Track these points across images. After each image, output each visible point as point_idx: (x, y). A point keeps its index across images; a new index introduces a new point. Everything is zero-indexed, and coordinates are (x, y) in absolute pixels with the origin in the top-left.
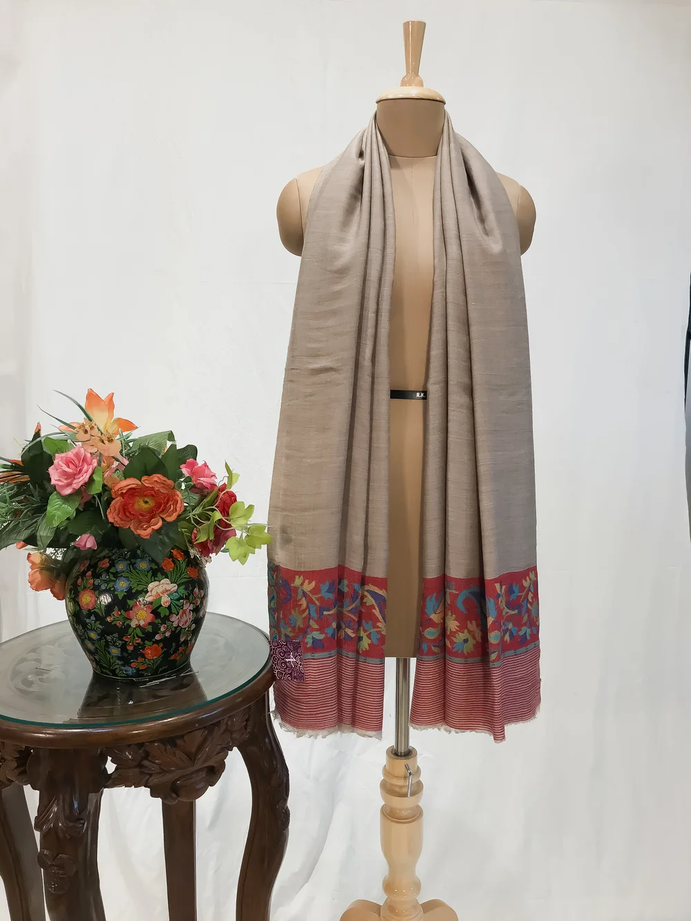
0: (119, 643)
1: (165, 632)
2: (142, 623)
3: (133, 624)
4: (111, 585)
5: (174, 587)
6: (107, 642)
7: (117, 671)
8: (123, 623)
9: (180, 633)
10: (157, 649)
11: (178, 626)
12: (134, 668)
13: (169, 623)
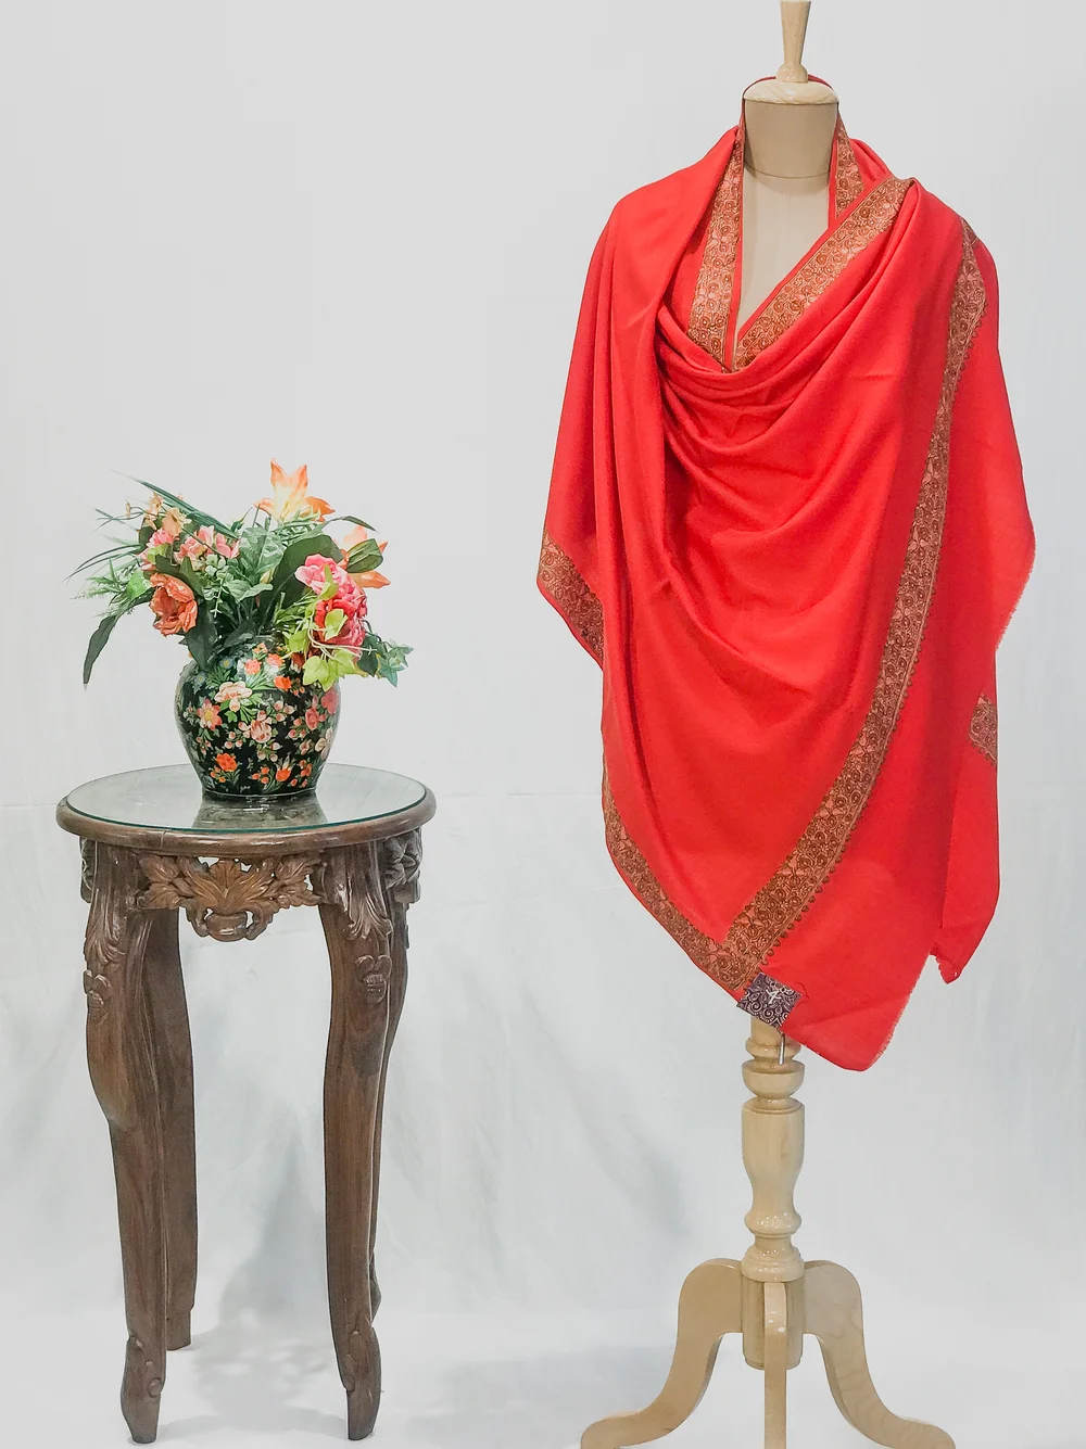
1: (233, 742)
2: (210, 725)
3: (202, 724)
5: (248, 692)
8: (194, 721)
9: (254, 748)
10: (229, 760)
11: (251, 738)
12: (214, 779)
13: (238, 732)
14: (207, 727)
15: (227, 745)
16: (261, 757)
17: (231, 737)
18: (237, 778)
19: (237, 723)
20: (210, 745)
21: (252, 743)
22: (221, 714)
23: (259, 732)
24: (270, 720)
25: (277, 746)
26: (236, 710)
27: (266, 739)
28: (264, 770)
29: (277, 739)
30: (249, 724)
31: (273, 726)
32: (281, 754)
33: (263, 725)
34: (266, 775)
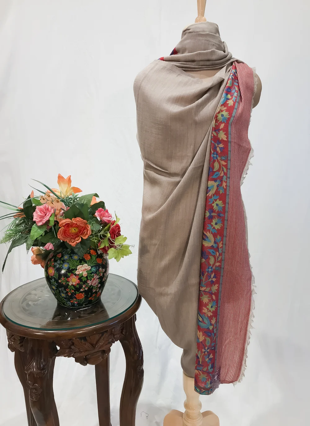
0: (65, 292)
3: (70, 284)
4: (61, 266)
5: (89, 268)
6: (59, 291)
8: (66, 283)
9: (92, 288)
10: (81, 295)
11: (91, 285)
12: (72, 303)
13: (87, 284)
14: (73, 285)
15: (81, 290)
16: (94, 291)
17: (84, 287)
18: (83, 301)
19: (87, 280)
20: (73, 291)
21: (92, 287)
22: (80, 279)
23: (94, 282)
25: (99, 285)
26: (86, 275)
27: (96, 284)
28: (94, 295)
29: (99, 283)
30: (91, 280)
31: (99, 278)
32: (99, 287)
33: (96, 279)
34: (94, 297)
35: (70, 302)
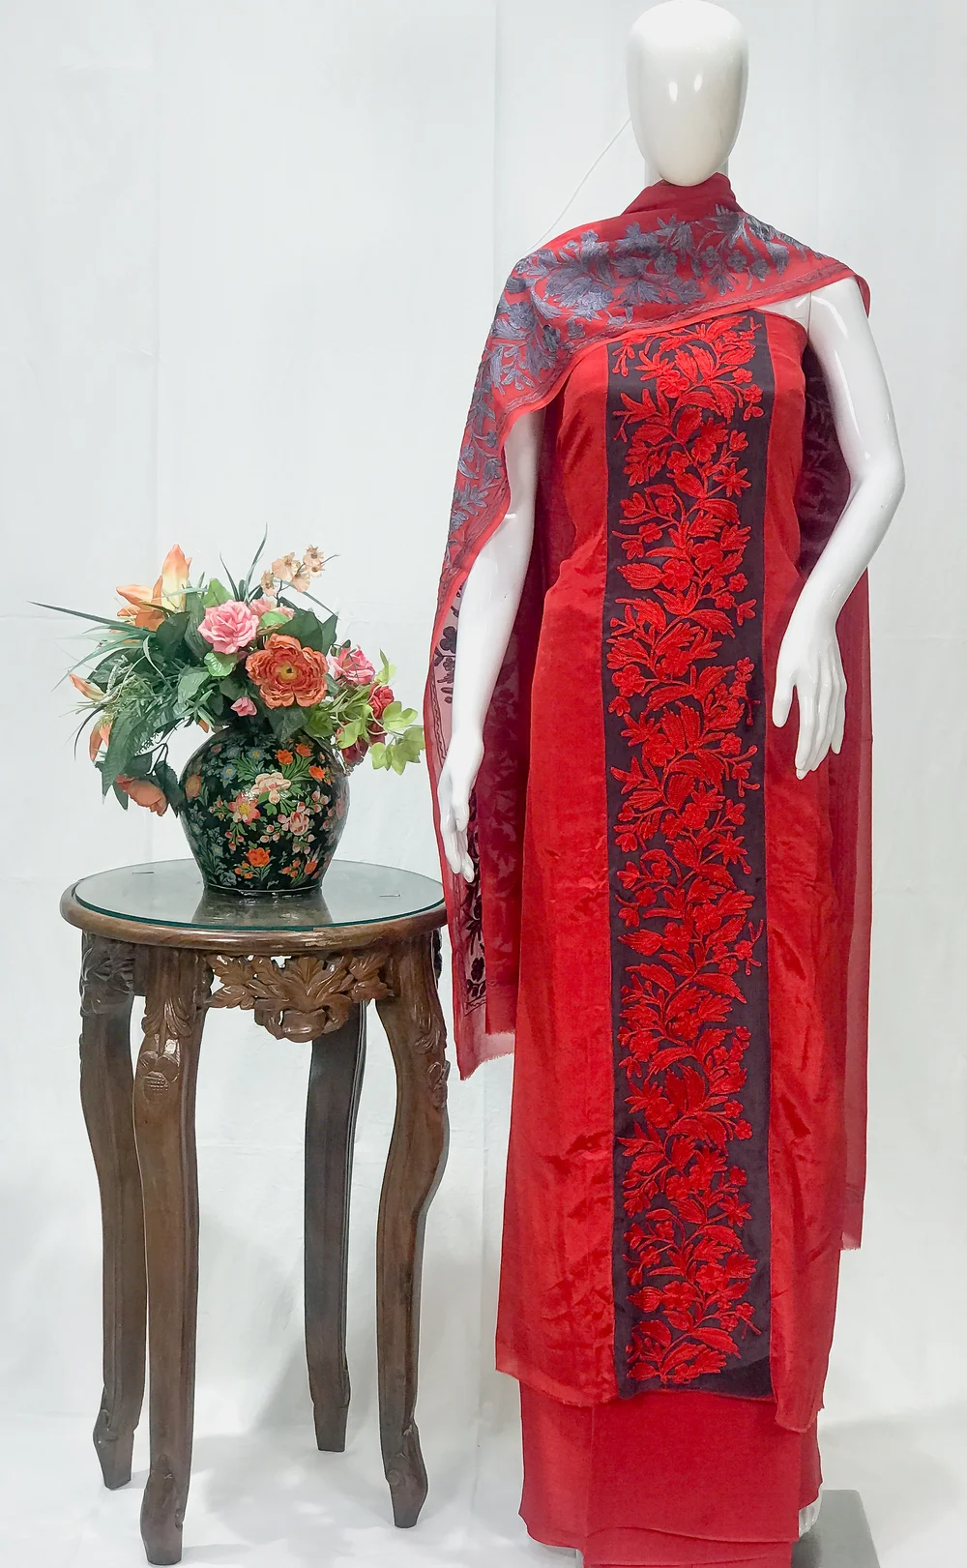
0: (221, 839)
1: (271, 835)
2: (245, 819)
3: (236, 818)
4: (217, 772)
5: (287, 783)
6: (208, 837)
7: (221, 877)
8: (225, 816)
9: (291, 841)
10: (262, 855)
11: (289, 831)
12: (238, 876)
13: (276, 824)
14: (242, 822)
15: (263, 839)
16: (296, 850)
17: (269, 830)
18: (266, 874)
19: (277, 815)
20: (242, 840)
21: (289, 835)
22: (261, 808)
23: (297, 824)
24: (308, 812)
25: (311, 838)
26: (275, 802)
27: (303, 832)
28: (296, 863)
29: (314, 831)
30: (288, 816)
31: (310, 817)
32: (313, 845)
33: (302, 818)
34: (297, 869)
35: (234, 872)
